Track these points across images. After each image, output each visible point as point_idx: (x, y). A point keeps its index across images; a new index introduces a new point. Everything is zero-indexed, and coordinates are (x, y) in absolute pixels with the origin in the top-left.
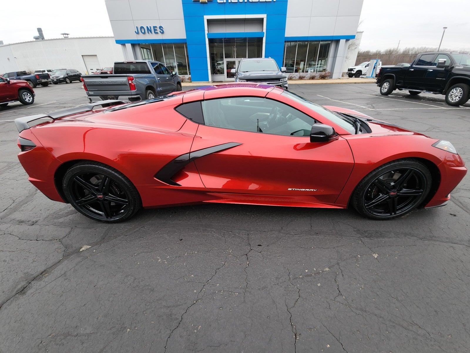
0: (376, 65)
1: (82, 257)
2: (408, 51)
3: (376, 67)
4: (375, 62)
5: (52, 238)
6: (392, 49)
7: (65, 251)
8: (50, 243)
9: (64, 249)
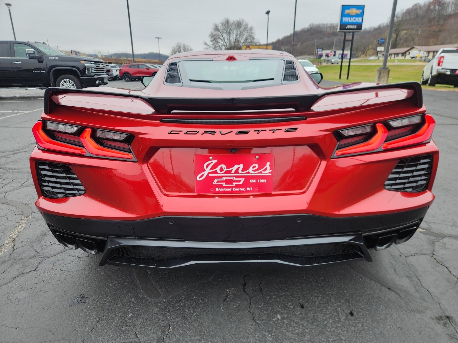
1: (429, 224)
5: (438, 266)
7: (437, 241)
8: (445, 261)
9: (436, 243)
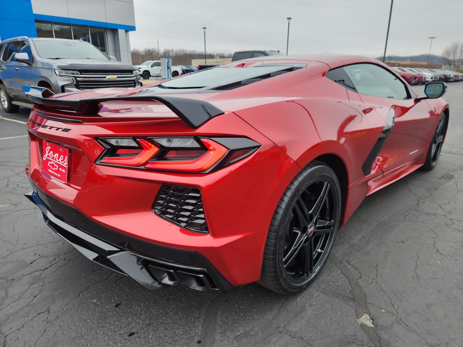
0: (168, 64)
2: (168, 52)
3: (169, 66)
4: (167, 62)
6: (151, 49)
